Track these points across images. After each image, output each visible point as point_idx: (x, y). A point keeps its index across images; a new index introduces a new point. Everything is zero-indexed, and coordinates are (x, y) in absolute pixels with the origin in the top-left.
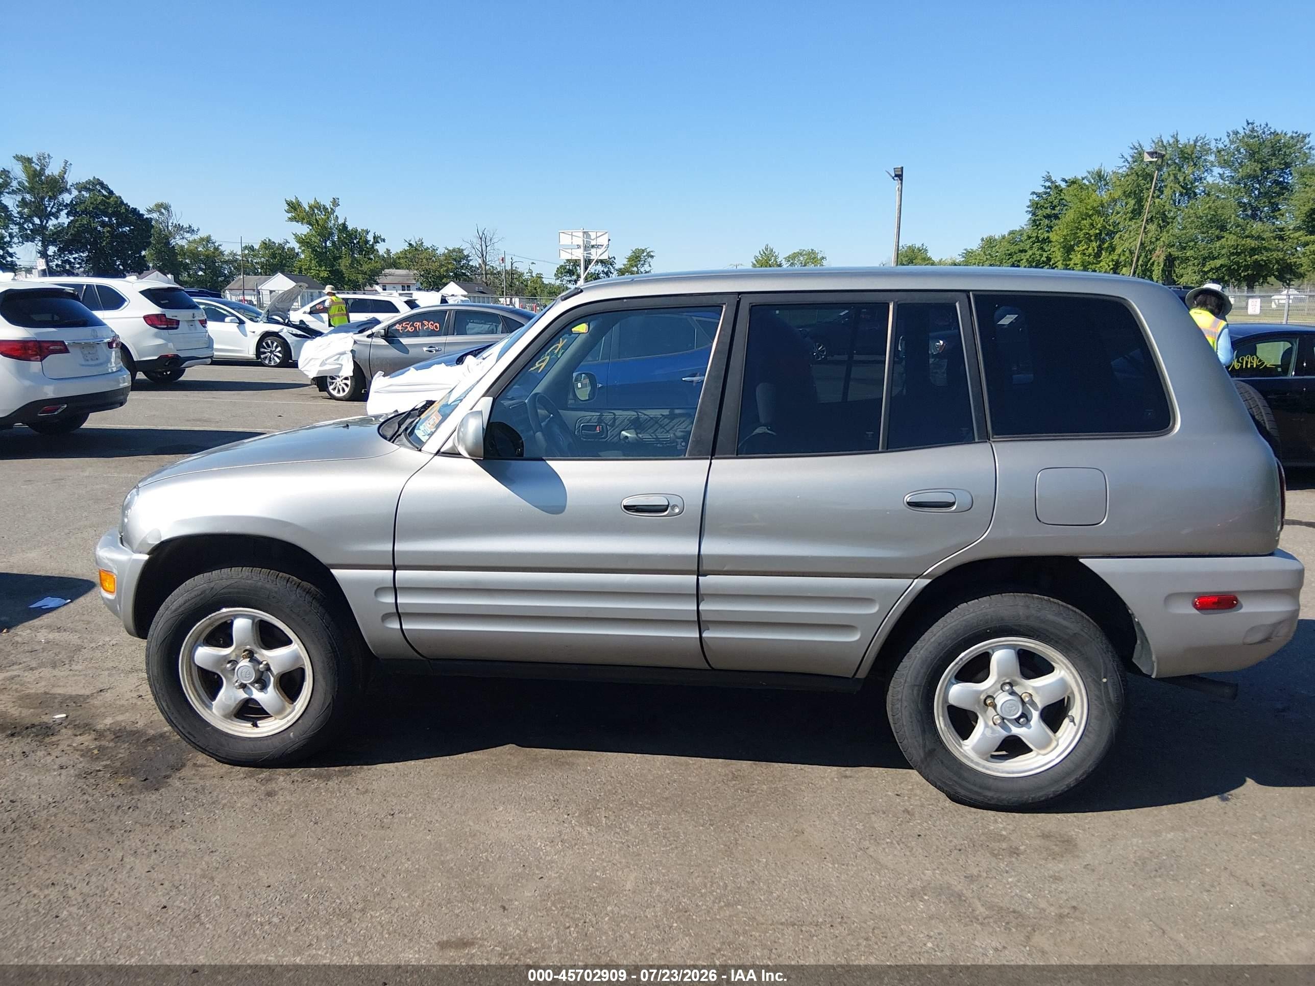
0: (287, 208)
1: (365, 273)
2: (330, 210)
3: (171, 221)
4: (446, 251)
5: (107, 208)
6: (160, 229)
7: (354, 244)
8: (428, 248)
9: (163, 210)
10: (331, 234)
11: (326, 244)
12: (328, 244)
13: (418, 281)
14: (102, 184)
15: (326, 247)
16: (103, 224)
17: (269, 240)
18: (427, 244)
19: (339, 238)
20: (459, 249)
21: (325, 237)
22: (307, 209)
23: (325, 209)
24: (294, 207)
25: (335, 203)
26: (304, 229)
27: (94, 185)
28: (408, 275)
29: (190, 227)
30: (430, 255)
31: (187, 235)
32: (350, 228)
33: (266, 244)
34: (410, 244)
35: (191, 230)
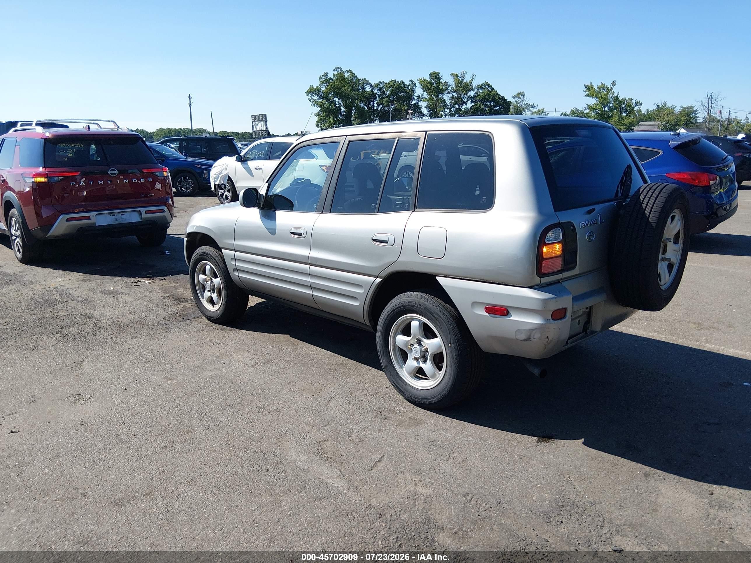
0: (584, 89)
1: (626, 125)
2: (610, 88)
3: (524, 102)
4: (681, 108)
5: (489, 98)
6: (518, 107)
7: (622, 108)
8: (669, 107)
9: (521, 96)
10: (610, 103)
11: (605, 109)
12: (607, 108)
13: (660, 128)
14: (489, 85)
15: (605, 111)
16: (487, 106)
17: (576, 109)
18: (669, 105)
19: (613, 105)
20: (690, 107)
21: (605, 104)
22: (596, 89)
23: (607, 88)
24: (589, 88)
25: (614, 84)
26: (593, 101)
27: (485, 86)
28: (655, 125)
29: (533, 104)
30: (671, 111)
31: (531, 109)
32: (621, 98)
33: (573, 111)
34: (658, 106)
35: (533, 106)
